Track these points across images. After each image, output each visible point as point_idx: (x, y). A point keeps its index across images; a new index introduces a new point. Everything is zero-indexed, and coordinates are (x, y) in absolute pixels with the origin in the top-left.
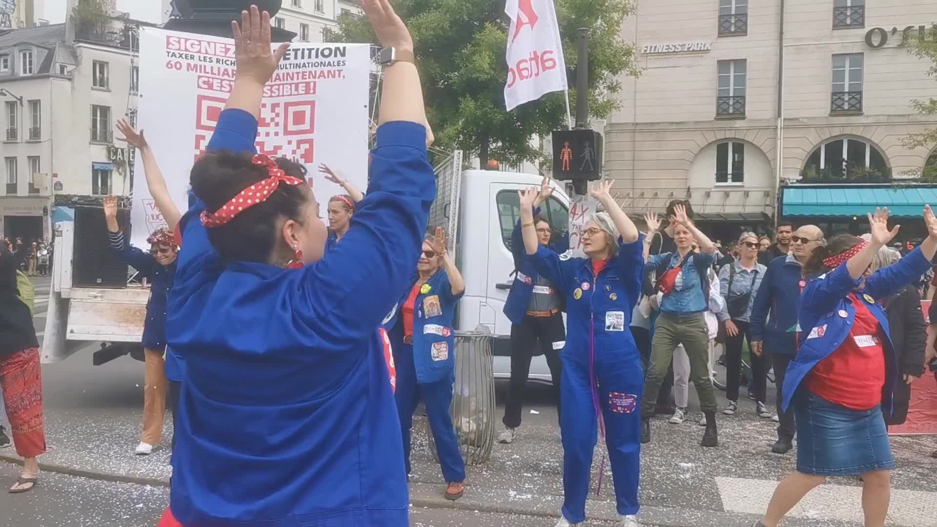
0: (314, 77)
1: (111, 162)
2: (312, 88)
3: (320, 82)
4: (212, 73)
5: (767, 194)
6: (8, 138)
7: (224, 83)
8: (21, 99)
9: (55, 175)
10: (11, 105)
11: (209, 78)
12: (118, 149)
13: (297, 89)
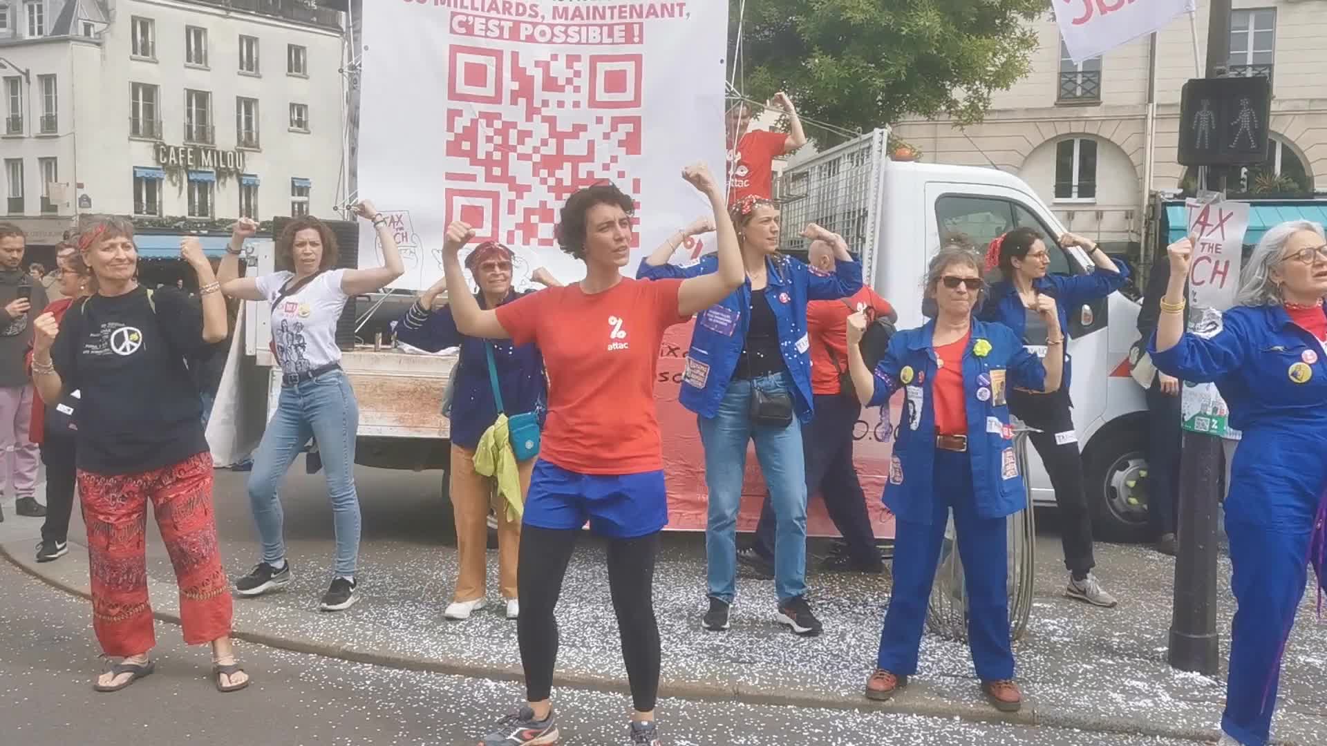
0: (640, 15)
1: (160, 167)
2: (636, 33)
3: (649, 23)
4: (473, 8)
5: (1129, 215)
6: (8, 132)
7: (491, 24)
8: (27, 74)
9: (80, 186)
10: (13, 83)
11: (468, 15)
12: (170, 147)
13: (611, 35)
